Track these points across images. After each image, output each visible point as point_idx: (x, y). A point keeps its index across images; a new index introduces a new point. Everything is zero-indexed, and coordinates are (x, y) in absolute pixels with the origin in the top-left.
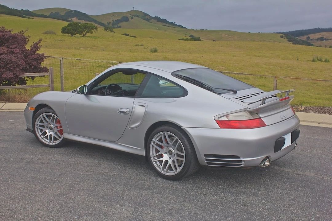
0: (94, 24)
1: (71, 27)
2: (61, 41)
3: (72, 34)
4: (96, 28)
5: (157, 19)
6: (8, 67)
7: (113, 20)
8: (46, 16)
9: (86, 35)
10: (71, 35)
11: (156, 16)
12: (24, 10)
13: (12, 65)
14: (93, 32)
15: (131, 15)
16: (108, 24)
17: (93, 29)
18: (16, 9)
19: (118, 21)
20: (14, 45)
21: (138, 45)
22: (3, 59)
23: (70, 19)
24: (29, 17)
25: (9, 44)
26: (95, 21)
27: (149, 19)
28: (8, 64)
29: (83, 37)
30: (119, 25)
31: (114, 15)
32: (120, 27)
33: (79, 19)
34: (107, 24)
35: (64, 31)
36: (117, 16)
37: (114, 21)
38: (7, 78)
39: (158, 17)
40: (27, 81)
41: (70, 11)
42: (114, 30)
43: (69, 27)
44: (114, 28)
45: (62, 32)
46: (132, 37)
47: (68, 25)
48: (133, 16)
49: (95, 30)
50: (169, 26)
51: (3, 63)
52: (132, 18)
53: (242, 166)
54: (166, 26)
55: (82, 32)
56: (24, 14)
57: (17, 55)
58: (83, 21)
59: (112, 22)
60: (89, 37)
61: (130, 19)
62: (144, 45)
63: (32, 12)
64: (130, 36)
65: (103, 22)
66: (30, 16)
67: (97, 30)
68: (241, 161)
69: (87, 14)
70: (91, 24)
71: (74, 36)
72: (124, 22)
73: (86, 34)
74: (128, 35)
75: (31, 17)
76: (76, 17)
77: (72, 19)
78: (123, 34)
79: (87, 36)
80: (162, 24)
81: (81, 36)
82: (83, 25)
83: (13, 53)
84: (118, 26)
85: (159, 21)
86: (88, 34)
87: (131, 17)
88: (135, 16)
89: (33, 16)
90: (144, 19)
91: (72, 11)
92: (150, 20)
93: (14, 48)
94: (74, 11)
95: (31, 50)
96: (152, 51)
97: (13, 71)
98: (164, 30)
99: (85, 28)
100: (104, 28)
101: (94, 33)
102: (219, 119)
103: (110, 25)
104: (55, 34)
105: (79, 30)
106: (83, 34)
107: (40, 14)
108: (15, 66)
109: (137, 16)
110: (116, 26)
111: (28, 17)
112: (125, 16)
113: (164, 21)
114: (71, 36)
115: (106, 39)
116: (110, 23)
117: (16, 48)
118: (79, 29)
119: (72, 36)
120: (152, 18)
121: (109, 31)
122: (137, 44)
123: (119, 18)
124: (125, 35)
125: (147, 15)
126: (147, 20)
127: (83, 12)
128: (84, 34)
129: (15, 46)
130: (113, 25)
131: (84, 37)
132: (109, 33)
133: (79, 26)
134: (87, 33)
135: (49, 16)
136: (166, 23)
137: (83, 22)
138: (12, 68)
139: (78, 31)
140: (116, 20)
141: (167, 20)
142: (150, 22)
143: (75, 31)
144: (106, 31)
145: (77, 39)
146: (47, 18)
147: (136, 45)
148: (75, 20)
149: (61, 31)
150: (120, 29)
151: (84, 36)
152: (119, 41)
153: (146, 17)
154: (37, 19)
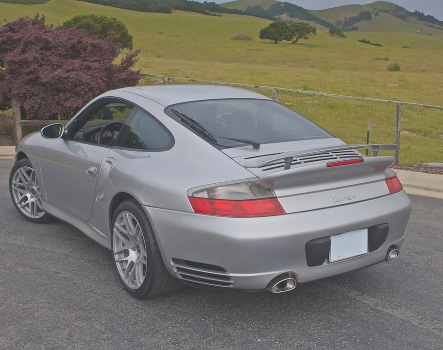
0: (312, 24)
1: (274, 29)
2: (257, 50)
3: (276, 40)
4: (314, 31)
5: (419, 16)
6: (77, 91)
7: (345, 18)
8: (241, 11)
9: (298, 42)
10: (274, 41)
11: (416, 11)
12: (208, 2)
13: (82, 87)
14: (309, 36)
15: (375, 9)
16: (338, 24)
17: (308, 33)
18: (196, 2)
19: (354, 20)
20: (94, 56)
21: (380, 59)
22: (70, 78)
23: (277, 17)
24: (215, 13)
25: (87, 55)
26: (317, 20)
27: (405, 15)
28: (76, 86)
29: (292, 45)
30: (354, 26)
31: (347, 10)
32: (356, 29)
33: (291, 17)
34: (336, 24)
35: (264, 34)
36: (353, 11)
37: (347, 19)
38: (72, 108)
39: (421, 13)
40: (114, 114)
41: (277, 3)
42: (345, 33)
43: (270, 29)
44: (347, 30)
45: (260, 37)
46: (374, 45)
47: (271, 25)
48: (379, 11)
49: (311, 33)
50: (437, 28)
51: (69, 84)
52: (377, 14)
53: (231, 286)
54: (433, 27)
55: (291, 37)
56: (208, 10)
57: (94, 73)
58: (298, 19)
59: (343, 20)
60: (302, 44)
61: (373, 16)
62: (390, 59)
63: (220, 6)
64: (372, 44)
65: (328, 21)
66: (216, 11)
67: (316, 34)
68: (228, 278)
69: (304, 8)
70: (307, 24)
71: (279, 43)
72: (363, 21)
73: (297, 40)
74: (368, 42)
75: (217, 14)
76: (286, 14)
77: (281, 16)
78: (360, 41)
79: (297, 44)
80: (426, 24)
81: (289, 44)
82: (293, 26)
83: (89, 68)
84: (352, 27)
85: (421, 20)
86: (301, 40)
87: (375, 12)
88: (381, 11)
89: (221, 12)
90: (396, 16)
91: (280, 3)
92: (406, 17)
93: (93, 62)
94: (284, 3)
95: (122, 64)
96: (390, 70)
97: (84, 98)
98: (430, 34)
99: (297, 30)
100: (329, 31)
101: (311, 39)
102: (195, 195)
103: (341, 26)
104: (250, 39)
105: (286, 34)
106: (292, 40)
107: (232, 8)
108: (87, 90)
109: (386, 11)
110: (350, 27)
111: (212, 13)
112: (366, 11)
113: (430, 19)
114: (273, 43)
115: (329, 48)
116: (340, 22)
117: (96, 61)
118: (286, 32)
119: (276, 43)
120: (410, 14)
121: (337, 35)
122: (378, 56)
123: (355, 15)
124: (364, 41)
125: (402, 9)
126: (402, 17)
127: (298, 6)
128: (295, 40)
129: (95, 59)
130: (344, 26)
131: (294, 45)
132: (336, 39)
133: (287, 28)
134: (299, 38)
135: (245, 11)
136: (433, 23)
137: (296, 20)
138: (82, 93)
139: (285, 36)
140: (350, 18)
141: (435, 18)
142: (406, 21)
143: (281, 35)
144: (333, 35)
145: (284, 48)
146: (240, 14)
147: (377, 59)
148: (285, 17)
149: (259, 34)
150: (355, 32)
151: (294, 43)
152: (350, 51)
153: (399, 12)
154: (226, 17)
